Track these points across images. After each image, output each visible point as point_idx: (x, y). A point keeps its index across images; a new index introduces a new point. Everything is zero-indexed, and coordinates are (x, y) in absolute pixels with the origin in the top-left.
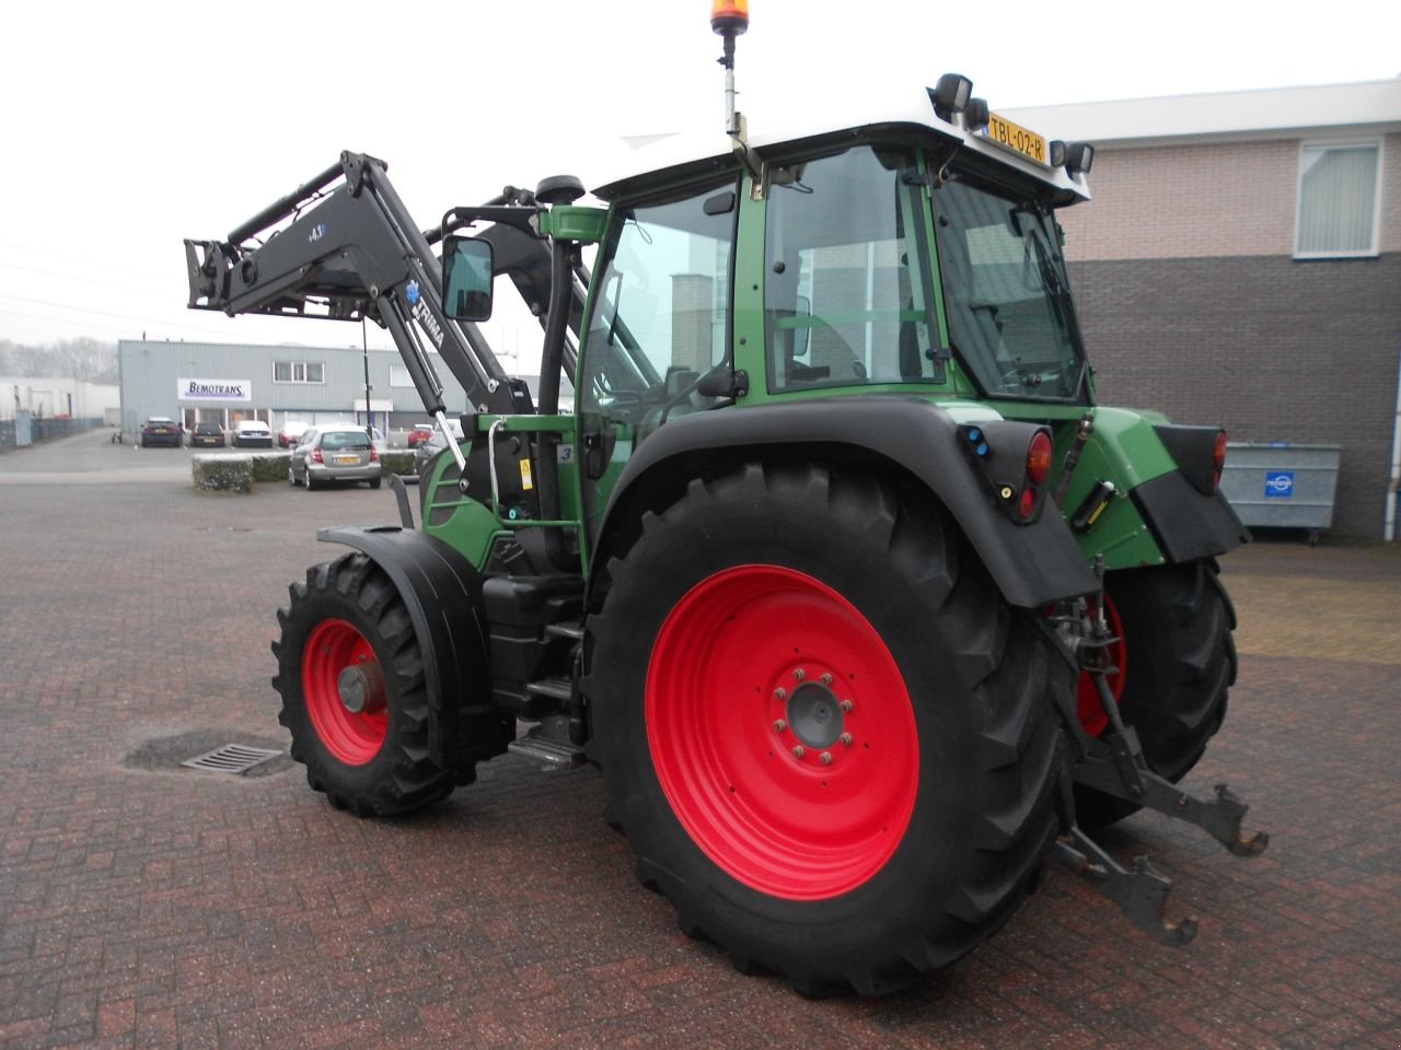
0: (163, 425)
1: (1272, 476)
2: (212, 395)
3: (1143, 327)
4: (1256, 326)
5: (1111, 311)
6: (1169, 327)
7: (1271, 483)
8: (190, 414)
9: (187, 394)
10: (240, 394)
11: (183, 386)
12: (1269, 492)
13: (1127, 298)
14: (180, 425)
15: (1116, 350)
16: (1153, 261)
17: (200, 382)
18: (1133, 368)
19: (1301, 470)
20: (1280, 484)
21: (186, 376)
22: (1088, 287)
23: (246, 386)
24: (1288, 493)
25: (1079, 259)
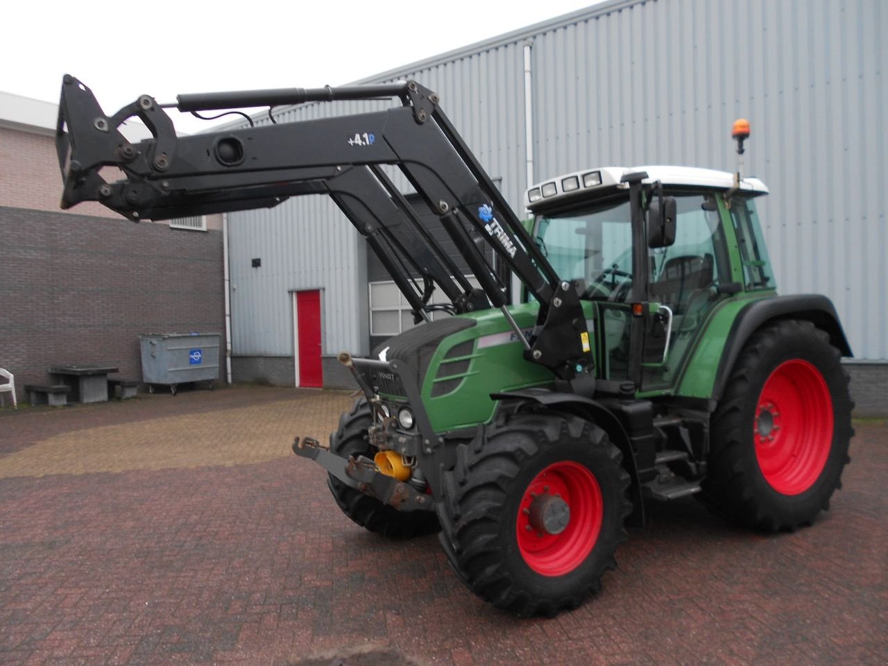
1: (192, 353)
3: (93, 261)
4: (155, 264)
5: (71, 249)
6: (109, 262)
7: (192, 356)
12: (192, 361)
13: (82, 241)
15: (78, 275)
16: (95, 218)
18: (90, 288)
19: (204, 348)
20: (196, 356)
22: (55, 230)
24: (199, 362)
25: (47, 210)
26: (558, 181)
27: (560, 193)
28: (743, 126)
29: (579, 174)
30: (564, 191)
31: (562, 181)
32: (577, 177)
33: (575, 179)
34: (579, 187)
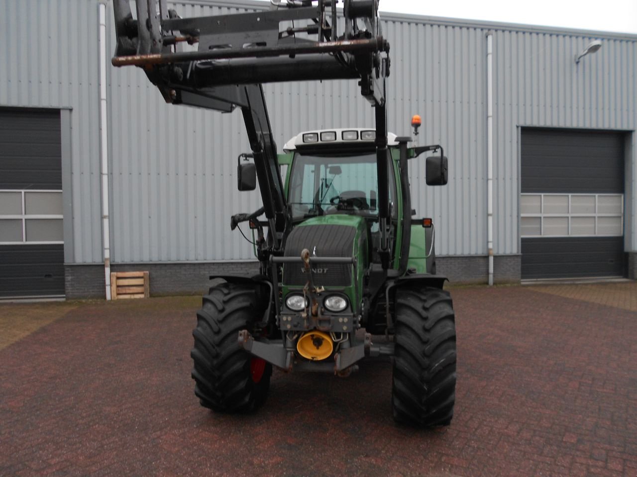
26: (339, 132)
27: (339, 139)
28: (418, 119)
29: (359, 130)
30: (343, 139)
31: (343, 132)
32: (357, 132)
33: (356, 133)
34: (358, 138)
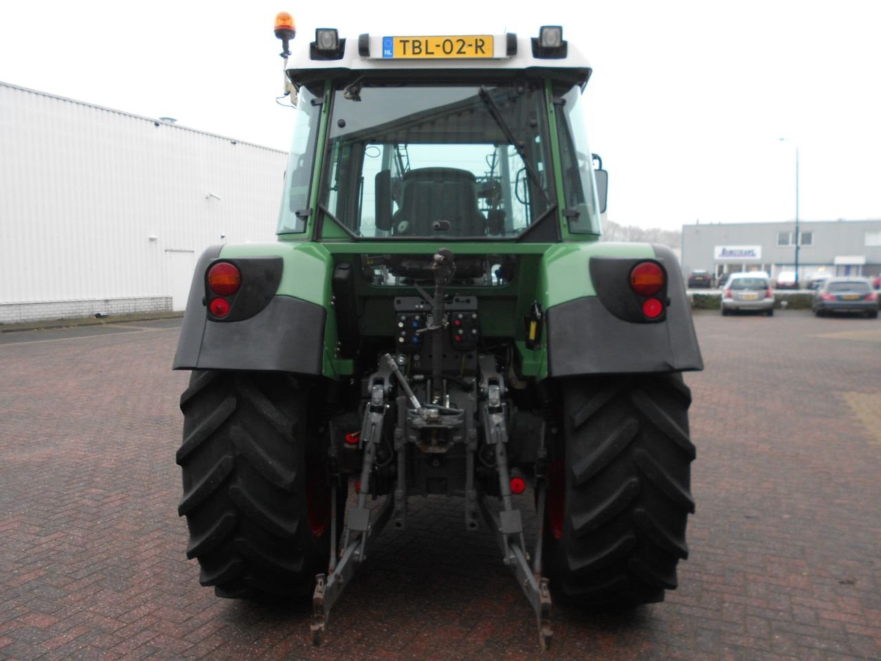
0: (700, 275)
2: (735, 255)
8: (721, 268)
9: (720, 256)
10: (753, 255)
11: (718, 250)
14: (714, 275)
17: (729, 248)
21: (719, 243)
23: (758, 250)
